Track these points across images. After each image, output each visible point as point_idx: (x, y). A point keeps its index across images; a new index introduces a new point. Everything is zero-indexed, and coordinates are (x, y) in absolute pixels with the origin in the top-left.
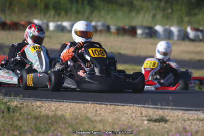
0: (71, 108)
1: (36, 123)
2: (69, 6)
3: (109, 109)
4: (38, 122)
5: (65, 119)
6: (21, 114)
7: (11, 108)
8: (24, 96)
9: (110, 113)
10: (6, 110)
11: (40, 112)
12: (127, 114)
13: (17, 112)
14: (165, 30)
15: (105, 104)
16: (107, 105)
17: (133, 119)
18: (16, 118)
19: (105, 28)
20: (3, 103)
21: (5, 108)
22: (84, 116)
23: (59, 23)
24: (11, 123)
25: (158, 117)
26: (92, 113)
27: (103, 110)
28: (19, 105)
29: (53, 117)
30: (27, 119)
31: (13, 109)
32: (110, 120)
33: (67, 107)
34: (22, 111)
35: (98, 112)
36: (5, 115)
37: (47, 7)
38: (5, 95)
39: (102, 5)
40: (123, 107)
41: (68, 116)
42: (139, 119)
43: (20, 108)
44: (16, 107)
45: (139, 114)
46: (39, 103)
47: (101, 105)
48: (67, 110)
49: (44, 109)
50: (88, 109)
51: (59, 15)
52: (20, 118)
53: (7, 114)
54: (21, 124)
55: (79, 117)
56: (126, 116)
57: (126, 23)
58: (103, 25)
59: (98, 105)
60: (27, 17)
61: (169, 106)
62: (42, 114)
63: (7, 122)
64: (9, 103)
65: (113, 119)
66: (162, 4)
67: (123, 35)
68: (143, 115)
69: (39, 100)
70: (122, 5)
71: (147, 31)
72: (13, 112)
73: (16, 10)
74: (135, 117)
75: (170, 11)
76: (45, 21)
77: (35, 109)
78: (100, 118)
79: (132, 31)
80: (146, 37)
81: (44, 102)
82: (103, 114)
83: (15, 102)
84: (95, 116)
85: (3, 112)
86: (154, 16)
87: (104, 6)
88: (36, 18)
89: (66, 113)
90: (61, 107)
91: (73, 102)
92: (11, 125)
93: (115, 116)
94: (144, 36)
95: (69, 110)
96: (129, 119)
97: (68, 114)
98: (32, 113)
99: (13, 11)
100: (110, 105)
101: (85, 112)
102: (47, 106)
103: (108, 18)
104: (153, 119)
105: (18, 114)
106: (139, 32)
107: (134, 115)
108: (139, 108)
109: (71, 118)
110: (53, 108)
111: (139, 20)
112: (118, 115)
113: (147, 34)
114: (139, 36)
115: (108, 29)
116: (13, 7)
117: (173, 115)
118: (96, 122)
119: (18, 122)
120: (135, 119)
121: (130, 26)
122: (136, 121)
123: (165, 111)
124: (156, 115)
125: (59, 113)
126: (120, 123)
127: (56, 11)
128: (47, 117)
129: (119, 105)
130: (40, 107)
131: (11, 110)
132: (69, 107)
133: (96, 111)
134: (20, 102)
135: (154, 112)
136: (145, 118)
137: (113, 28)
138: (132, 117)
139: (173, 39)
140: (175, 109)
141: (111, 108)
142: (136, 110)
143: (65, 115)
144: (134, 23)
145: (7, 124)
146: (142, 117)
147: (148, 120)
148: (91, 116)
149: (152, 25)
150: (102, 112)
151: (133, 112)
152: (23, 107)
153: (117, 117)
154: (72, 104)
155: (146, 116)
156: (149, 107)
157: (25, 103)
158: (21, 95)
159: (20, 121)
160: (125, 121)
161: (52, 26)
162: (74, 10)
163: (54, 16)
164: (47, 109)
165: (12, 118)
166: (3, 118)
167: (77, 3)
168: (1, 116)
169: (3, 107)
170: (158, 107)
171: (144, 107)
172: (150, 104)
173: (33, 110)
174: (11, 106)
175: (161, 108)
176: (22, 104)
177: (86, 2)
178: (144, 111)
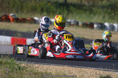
0: (55, 69)
1: (35, 77)
2: (55, 10)
3: (78, 70)
4: (36, 76)
6: (26, 71)
7: (21, 67)
8: (28, 61)
9: (78, 72)
10: (18, 69)
11: (38, 71)
12: (88, 73)
13: (24, 70)
14: (110, 26)
15: (75, 67)
16: (76, 67)
17: (91, 76)
18: (24, 73)
19: (76, 23)
20: (16, 65)
21: (17, 68)
22: (63, 73)
24: (20, 76)
25: (106, 76)
26: (67, 72)
27: (74, 70)
28: (25, 66)
29: (45, 73)
30: (30, 74)
31: (22, 68)
32: (78, 76)
33: (53, 68)
34: (27, 69)
35: (71, 71)
36: (17, 71)
37: (42, 10)
38: (18, 60)
39: (74, 10)
40: (86, 69)
41: (53, 73)
42: (94, 76)
43: (26, 68)
44: (24, 67)
45: (95, 73)
46: (37, 65)
47: (73, 68)
48: (53, 69)
49: (40, 69)
50: (65, 70)
51: (49, 15)
52: (26, 73)
53: (19, 71)
55: (60, 74)
56: (87, 74)
57: (88, 21)
58: (74, 21)
59: (71, 67)
60: (31, 15)
61: (112, 69)
62: (39, 71)
63: (19, 76)
64: (20, 65)
65: (80, 76)
66: (109, 10)
67: (86, 27)
68: (97, 74)
69: (37, 64)
70: (86, 10)
71: (100, 26)
72: (22, 70)
73: (25, 11)
74: (92, 75)
75: (113, 14)
77: (34, 68)
79: (91, 26)
81: (40, 64)
82: (74, 73)
83: (23, 64)
84: (69, 73)
85: (16, 70)
86: (104, 17)
87: (75, 11)
88: (36, 16)
89: (53, 71)
90: (50, 68)
91: (57, 65)
93: (81, 74)
94: (98, 28)
95: (54, 69)
96: (89, 76)
97: (53, 72)
98: (33, 71)
99: (23, 12)
100: (78, 67)
101: (63, 71)
102: (42, 67)
103: (77, 17)
104: (103, 77)
105: (25, 71)
106: (95, 26)
107: (92, 74)
108: (95, 70)
109: (55, 74)
110: (45, 69)
111: (96, 19)
112: (82, 74)
113: (100, 27)
114: (95, 28)
115: (77, 24)
116: (23, 9)
117: (114, 74)
119: (25, 76)
120: (93, 76)
121: (90, 23)
123: (110, 72)
124: (105, 74)
125: (49, 71)
127: (48, 13)
128: (42, 73)
129: (83, 68)
130: (37, 68)
131: (21, 69)
132: (54, 68)
133: (70, 71)
134: (26, 64)
135: (103, 72)
136: (98, 76)
137: (80, 24)
138: (90, 75)
139: (115, 31)
140: (116, 71)
141: (78, 69)
142: (93, 71)
143: (52, 73)
144: (93, 21)
145: (18, 76)
146: (96, 75)
147: (100, 77)
148: (67, 73)
149: (103, 22)
150: (73, 71)
151: (91, 72)
152: (28, 67)
153: (82, 75)
154: (56, 66)
155: (99, 75)
156: (100, 70)
157: (29, 65)
158: (27, 60)
159: (26, 75)
162: (58, 12)
164: (42, 69)
165: (21, 73)
166: (16, 73)
167: (60, 8)
168: (15, 72)
169: (16, 67)
170: (106, 69)
171: (98, 69)
172: (102, 67)
173: (33, 69)
174: (21, 66)
175: (108, 71)
176: (27, 65)
177: (65, 8)
178: (98, 72)
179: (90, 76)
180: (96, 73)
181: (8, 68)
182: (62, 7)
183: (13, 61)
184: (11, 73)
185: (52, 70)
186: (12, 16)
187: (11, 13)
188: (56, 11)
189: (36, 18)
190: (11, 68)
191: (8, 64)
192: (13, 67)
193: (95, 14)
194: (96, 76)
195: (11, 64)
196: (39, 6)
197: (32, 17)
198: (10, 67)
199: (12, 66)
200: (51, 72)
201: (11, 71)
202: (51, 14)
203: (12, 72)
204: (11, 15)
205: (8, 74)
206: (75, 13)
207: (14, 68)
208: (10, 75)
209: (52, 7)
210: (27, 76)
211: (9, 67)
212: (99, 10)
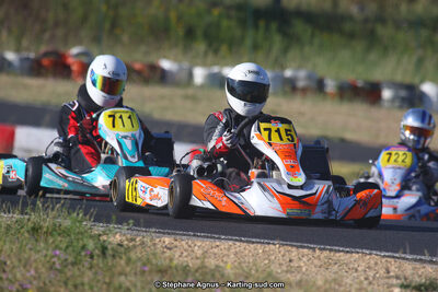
0: (236, 254)
2: (238, 33)
3: (319, 258)
5: (223, 276)
6: (129, 261)
7: (109, 247)
8: (137, 224)
9: (320, 266)
10: (97, 252)
11: (171, 260)
12: (356, 270)
13: (121, 258)
15: (308, 248)
16: (314, 249)
17: (370, 283)
18: (119, 269)
19: (314, 85)
20: (91, 237)
21: (96, 248)
22: (264, 271)
23: (216, 69)
24: (107, 280)
25: (423, 281)
26: (281, 265)
27: (304, 259)
28: (126, 243)
29: (197, 271)
30: (143, 272)
31: (113, 249)
32: (320, 283)
33: (229, 249)
34: (133, 255)
35: (295, 264)
36: (95, 262)
37: (190, 34)
38: (98, 219)
39: (309, 31)
40: (349, 255)
41: (229, 270)
42: (382, 281)
43: (128, 249)
44: (120, 245)
45: (382, 272)
46: (167, 240)
47: (301, 250)
48: (229, 256)
49: (178, 253)
50: (273, 257)
51: (216, 52)
52: (128, 269)
53: (101, 260)
54: (128, 284)
55: (253, 272)
56: (355, 274)
57: (359, 75)
58: (309, 77)
59: (294, 249)
60: (147, 53)
62: (175, 262)
63: (100, 278)
64: (105, 238)
65: (326, 281)
67: (351, 100)
68: (392, 274)
69: (169, 234)
70: (352, 36)
71: (403, 93)
72: (114, 256)
73: (125, 38)
74: (374, 277)
76: (186, 65)
77: (158, 251)
78: (298, 277)
79: (371, 93)
80: (401, 107)
81: (178, 237)
82: (304, 269)
83: (117, 236)
84: (287, 272)
85: (92, 257)
86: (420, 62)
87: (313, 36)
88: (165, 57)
89: (226, 263)
90: (216, 250)
91: (241, 241)
92: (109, 284)
93: (330, 275)
94: (397, 104)
95: (232, 256)
96: (361, 282)
97: (229, 266)
98: (154, 261)
99: (118, 40)
100: (320, 249)
101: (267, 262)
102: (186, 246)
103: (320, 62)
104: (413, 284)
105: (123, 262)
106: (387, 94)
107: (371, 274)
108: (384, 260)
109: (235, 274)
110: (199, 253)
111: (388, 70)
112: (336, 273)
113: (403, 100)
114: (386, 104)
115: (320, 86)
116: (118, 31)
118: (290, 285)
119: (122, 278)
120: (375, 282)
121: (367, 83)
122: (376, 287)
124: (420, 276)
125: (211, 263)
126: (342, 289)
127: (210, 45)
128: (185, 270)
129: (339, 251)
130: (170, 249)
131: (109, 252)
132: (233, 250)
134: (129, 236)
135: (414, 269)
136: (394, 281)
137: (331, 85)
138: (366, 279)
141: (322, 256)
142: (376, 264)
143: (224, 268)
144: (377, 75)
145: (98, 281)
146: (389, 278)
147: (403, 286)
148: (279, 271)
149: (416, 81)
150: (302, 264)
151: (369, 268)
152: (135, 246)
154: (238, 244)
155: (397, 277)
156: (404, 259)
157: (138, 239)
158: (131, 222)
159: (126, 275)
160: (351, 285)
161: (199, 74)
162: (248, 42)
163: (206, 54)
164: (185, 254)
165: (110, 269)
166: (91, 268)
167: (256, 27)
168: (87, 265)
169: (91, 245)
170: (423, 257)
171: (394, 257)
172: (408, 251)
173: (154, 254)
174: (110, 243)
175: (431, 262)
176: (132, 240)
177: (274, 26)
178: (394, 266)
179: (366, 282)
180: (388, 272)
181: (60, 249)
182: (262, 24)
183: (81, 222)
184: (70, 267)
185: (225, 259)
186: (78, 55)
187: (74, 45)
188: (243, 38)
189: (166, 64)
190: (70, 249)
191: (59, 235)
192: (81, 243)
193: (386, 50)
194: (386, 280)
195: (73, 237)
196: (179, 18)
197: (151, 59)
198: (67, 247)
199: (75, 244)
200: (222, 264)
201: (71, 259)
202: (224, 49)
203: (74, 264)
204: (75, 50)
205: (60, 271)
206: (311, 43)
207: (84, 247)
208: (69, 274)
209: (225, 23)
210: (131, 281)
211: (63, 246)
212: (401, 36)
